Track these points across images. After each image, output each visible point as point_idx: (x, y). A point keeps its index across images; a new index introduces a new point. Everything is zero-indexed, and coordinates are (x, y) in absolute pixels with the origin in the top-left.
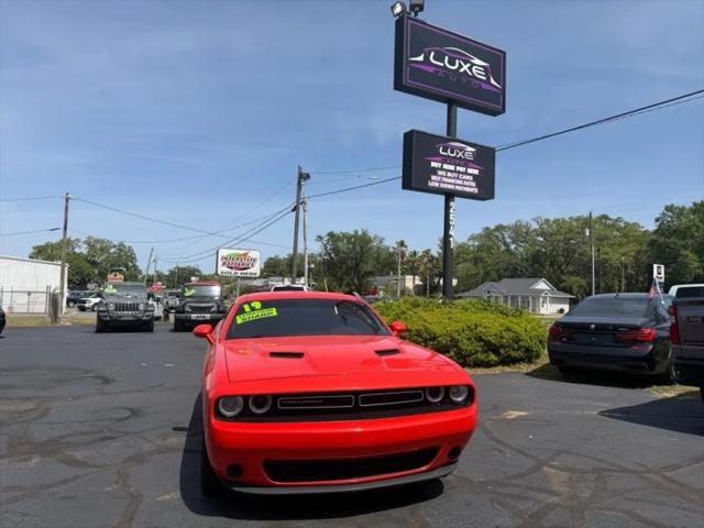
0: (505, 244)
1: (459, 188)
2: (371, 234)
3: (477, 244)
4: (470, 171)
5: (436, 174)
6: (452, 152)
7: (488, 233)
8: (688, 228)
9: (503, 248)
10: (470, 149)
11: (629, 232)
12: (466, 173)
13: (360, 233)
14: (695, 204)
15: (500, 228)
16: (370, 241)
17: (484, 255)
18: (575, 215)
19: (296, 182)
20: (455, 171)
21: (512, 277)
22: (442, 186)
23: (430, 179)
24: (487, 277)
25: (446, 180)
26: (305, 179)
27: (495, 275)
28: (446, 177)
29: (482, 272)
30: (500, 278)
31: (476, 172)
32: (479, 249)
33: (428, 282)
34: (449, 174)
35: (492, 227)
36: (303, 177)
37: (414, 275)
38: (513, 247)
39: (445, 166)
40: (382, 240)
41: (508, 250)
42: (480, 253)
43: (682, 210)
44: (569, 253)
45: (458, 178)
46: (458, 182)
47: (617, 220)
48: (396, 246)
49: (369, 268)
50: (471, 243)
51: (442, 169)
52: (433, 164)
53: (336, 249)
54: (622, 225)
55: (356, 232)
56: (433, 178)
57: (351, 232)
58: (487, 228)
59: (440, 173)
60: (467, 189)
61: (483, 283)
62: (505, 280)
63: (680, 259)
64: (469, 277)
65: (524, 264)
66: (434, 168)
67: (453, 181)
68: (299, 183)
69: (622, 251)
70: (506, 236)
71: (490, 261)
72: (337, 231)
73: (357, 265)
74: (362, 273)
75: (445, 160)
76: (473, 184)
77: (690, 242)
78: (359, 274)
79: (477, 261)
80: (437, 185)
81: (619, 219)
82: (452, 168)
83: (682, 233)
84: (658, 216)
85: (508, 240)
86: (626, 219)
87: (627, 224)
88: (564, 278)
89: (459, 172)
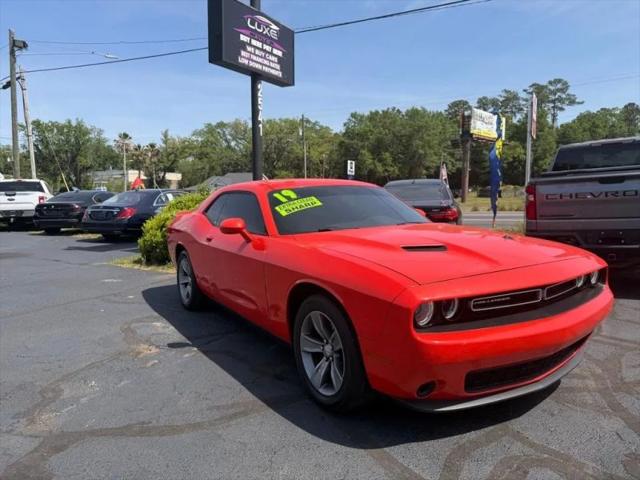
0: (226, 140)
1: (266, 69)
2: (88, 125)
3: (200, 139)
4: (275, 51)
5: (245, 50)
6: (259, 27)
7: (211, 130)
8: (366, 132)
9: (225, 144)
10: (274, 27)
11: (323, 134)
12: (271, 53)
13: (74, 123)
14: (371, 113)
15: (221, 125)
16: (87, 132)
17: (209, 150)
18: (284, 117)
19: (8, 50)
20: (262, 50)
21: (234, 171)
22: (252, 64)
23: (240, 54)
24: (212, 172)
25: (254, 58)
26: (20, 48)
27: (219, 169)
28: (254, 54)
29: (207, 167)
30: (224, 173)
31: (280, 54)
32: (204, 144)
33: (154, 176)
34: (257, 52)
35: (214, 124)
36: (17, 46)
37: (139, 169)
38: (233, 144)
39: (254, 42)
40: (100, 132)
41: (229, 147)
42: (203, 149)
43: (362, 117)
44: (280, 151)
45: (265, 58)
46: (266, 62)
47: (314, 124)
48: (118, 139)
49: (89, 161)
50: (194, 138)
51: (250, 45)
52: (243, 38)
53: (44, 141)
54: (318, 128)
55: (69, 122)
56: (243, 53)
57: (62, 121)
58: (209, 125)
59: (249, 49)
60: (273, 72)
61: (208, 177)
62: (229, 174)
63: (359, 157)
64: (195, 172)
65: (244, 159)
66: (243, 42)
67: (260, 60)
68: (12, 53)
69: (319, 150)
70: (227, 133)
71: (214, 157)
72: (45, 120)
73: (74, 159)
74: (79, 168)
75: (253, 34)
76: (278, 67)
77: (366, 143)
78: (76, 168)
79: (201, 156)
80: (246, 62)
81: (315, 124)
82: (259, 45)
83: (362, 136)
84: (346, 121)
85: (229, 137)
86: (321, 124)
87: (322, 127)
88: (276, 172)
89: (265, 51)
